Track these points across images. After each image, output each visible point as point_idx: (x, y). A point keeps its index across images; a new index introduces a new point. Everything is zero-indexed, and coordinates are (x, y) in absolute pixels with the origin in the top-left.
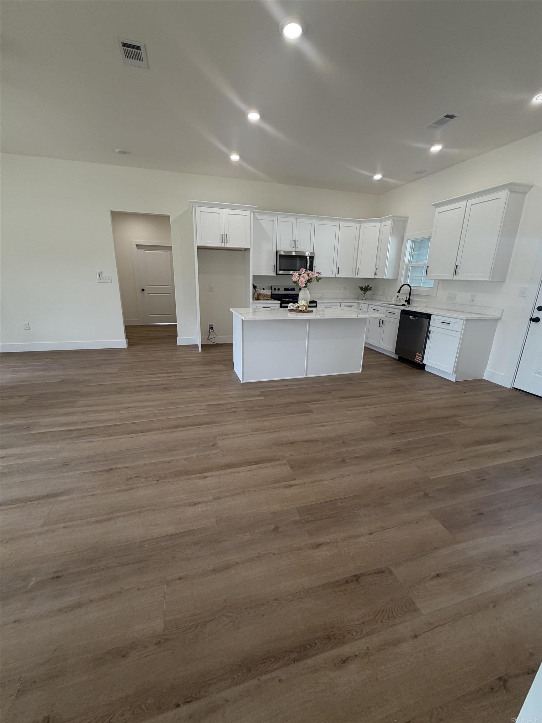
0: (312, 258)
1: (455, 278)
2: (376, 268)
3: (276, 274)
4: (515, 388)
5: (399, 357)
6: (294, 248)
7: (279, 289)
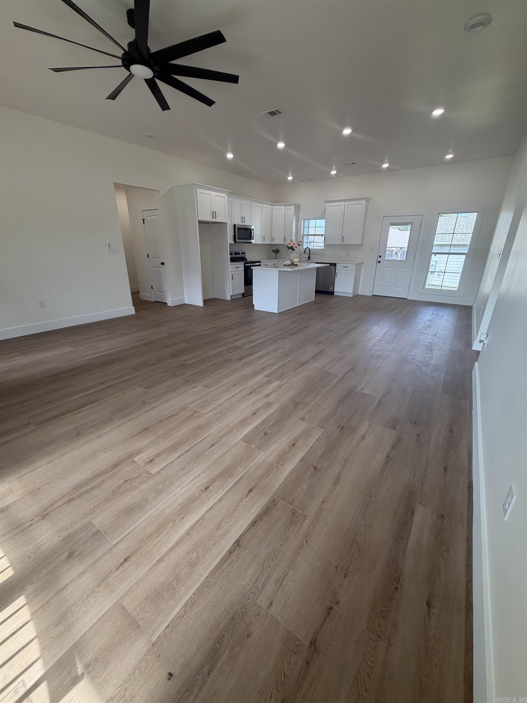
0: (250, 230)
3: (233, 242)
4: (373, 295)
6: (243, 222)
7: (232, 254)
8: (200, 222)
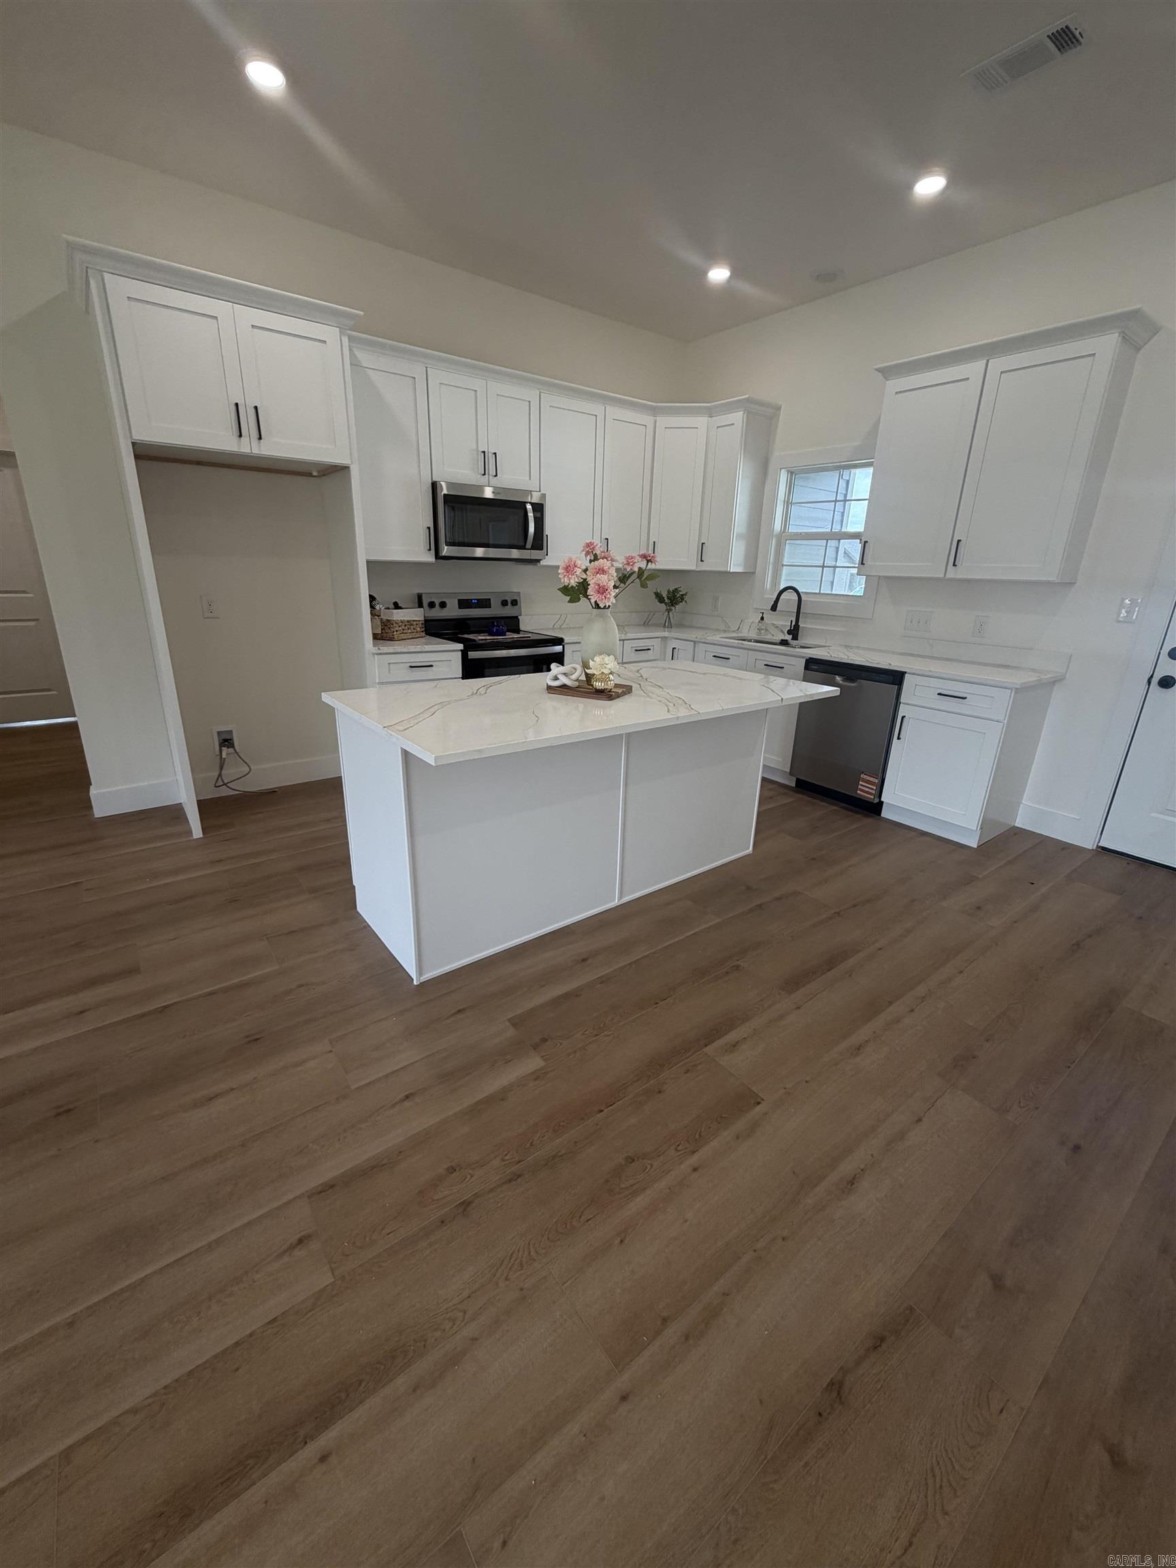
0: (539, 508)
1: (952, 573)
2: (703, 544)
3: (437, 556)
4: (1104, 849)
5: (798, 781)
6: (484, 474)
7: (443, 605)
8: (146, 455)
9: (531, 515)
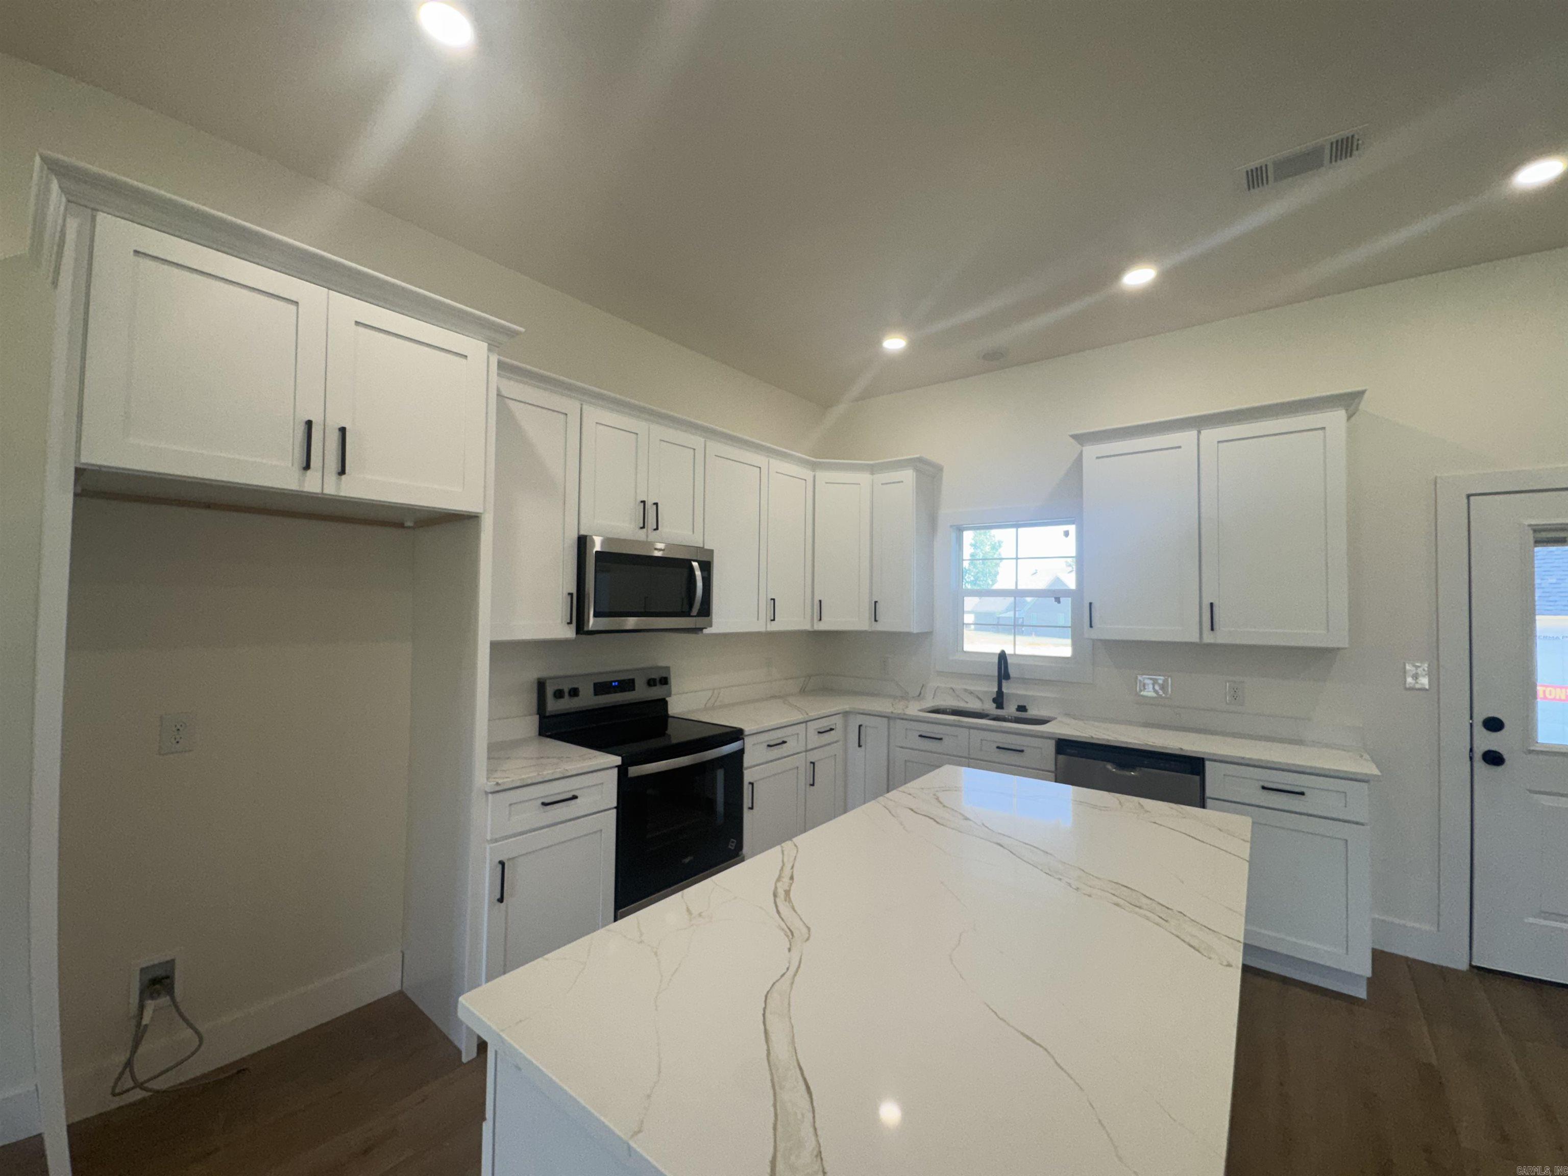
0: (706, 567)
1: (1208, 638)
2: (875, 602)
3: (580, 628)
6: (643, 527)
7: (574, 692)
8: (94, 488)
9: (698, 573)
